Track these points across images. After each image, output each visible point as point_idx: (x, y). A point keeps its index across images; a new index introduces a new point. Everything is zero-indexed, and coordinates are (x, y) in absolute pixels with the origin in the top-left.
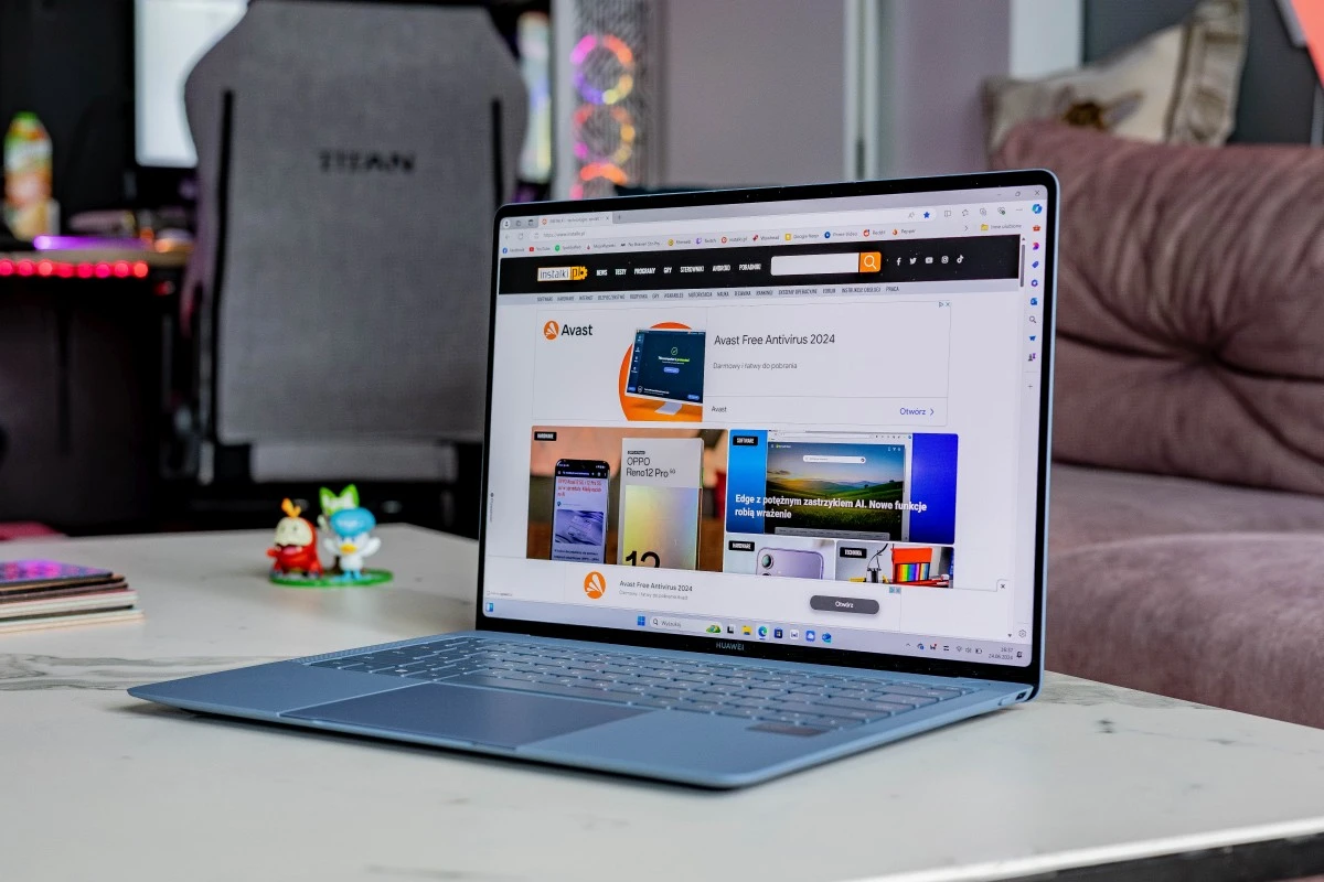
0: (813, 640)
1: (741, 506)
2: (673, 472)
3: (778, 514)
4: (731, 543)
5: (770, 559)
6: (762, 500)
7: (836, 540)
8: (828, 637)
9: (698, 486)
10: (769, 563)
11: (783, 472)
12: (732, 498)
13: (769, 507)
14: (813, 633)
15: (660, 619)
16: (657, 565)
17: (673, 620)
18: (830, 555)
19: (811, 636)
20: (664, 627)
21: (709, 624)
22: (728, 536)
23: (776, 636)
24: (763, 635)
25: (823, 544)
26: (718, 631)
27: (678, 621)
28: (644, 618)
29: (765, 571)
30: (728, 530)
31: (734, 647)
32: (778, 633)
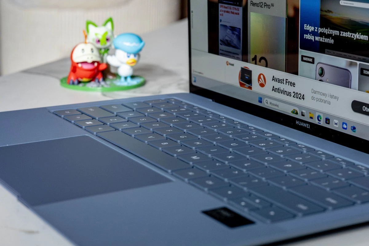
0: (346, 129)
1: (307, 32)
2: (273, 5)
3: (327, 40)
4: (302, 56)
5: (322, 70)
6: (318, 29)
7: (358, 62)
8: (354, 128)
9: (284, 16)
10: (322, 74)
11: (329, 11)
12: (302, 27)
13: (322, 35)
14: (346, 125)
15: (269, 100)
16: (267, 66)
17: (274, 102)
18: (355, 72)
19: (345, 126)
20: (270, 106)
21: (292, 108)
22: (302, 52)
23: (326, 123)
24: (320, 121)
25: (351, 64)
26: (297, 113)
27: (277, 103)
28: (261, 99)
29: (321, 78)
30: (301, 48)
31: (305, 125)
32: (327, 121)
